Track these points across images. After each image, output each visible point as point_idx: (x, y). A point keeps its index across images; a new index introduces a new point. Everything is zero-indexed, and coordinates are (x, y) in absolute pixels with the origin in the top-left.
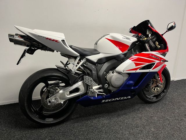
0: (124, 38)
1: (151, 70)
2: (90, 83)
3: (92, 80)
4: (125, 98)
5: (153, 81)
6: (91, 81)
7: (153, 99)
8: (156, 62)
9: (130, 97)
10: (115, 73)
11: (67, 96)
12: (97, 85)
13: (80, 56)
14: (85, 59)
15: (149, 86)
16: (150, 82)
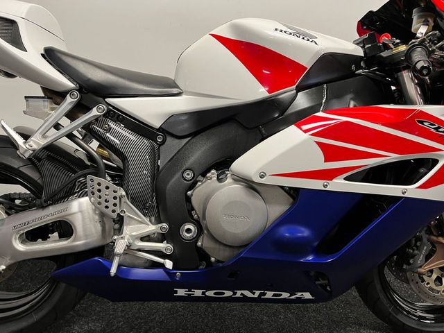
0: (285, 29)
1: (412, 191)
2: (112, 208)
3: (125, 199)
4: (285, 295)
5: (433, 244)
6: (117, 201)
7: (425, 318)
9: (307, 296)
10: (229, 180)
11: (20, 247)
12: (146, 220)
13: (77, 93)
14: (103, 107)
15: (410, 264)
16: (416, 245)
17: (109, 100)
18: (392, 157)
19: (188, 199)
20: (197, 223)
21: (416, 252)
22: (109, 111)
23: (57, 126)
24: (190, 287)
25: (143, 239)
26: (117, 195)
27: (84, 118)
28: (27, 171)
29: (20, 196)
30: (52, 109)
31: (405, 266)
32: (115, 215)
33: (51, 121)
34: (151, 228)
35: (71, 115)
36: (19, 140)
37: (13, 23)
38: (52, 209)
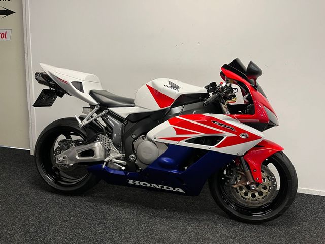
1: (213, 148)
2: (107, 146)
3: (111, 144)
4: (171, 189)
6: (109, 144)
8: (226, 136)
10: (146, 139)
11: (78, 158)
12: (118, 152)
13: (98, 106)
14: (107, 111)
15: (228, 182)
16: (230, 174)
17: (109, 108)
18: (202, 134)
19: (133, 145)
20: (135, 154)
21: (230, 177)
22: (109, 112)
23: (92, 117)
24: (134, 180)
25: (116, 159)
26: (109, 142)
27: (101, 114)
28: (82, 131)
29: (81, 141)
30: (91, 111)
31: (226, 183)
32: (108, 149)
33: (90, 115)
34: (119, 155)
35: (97, 112)
36: (79, 121)
37: (81, 83)
38: (89, 145)
